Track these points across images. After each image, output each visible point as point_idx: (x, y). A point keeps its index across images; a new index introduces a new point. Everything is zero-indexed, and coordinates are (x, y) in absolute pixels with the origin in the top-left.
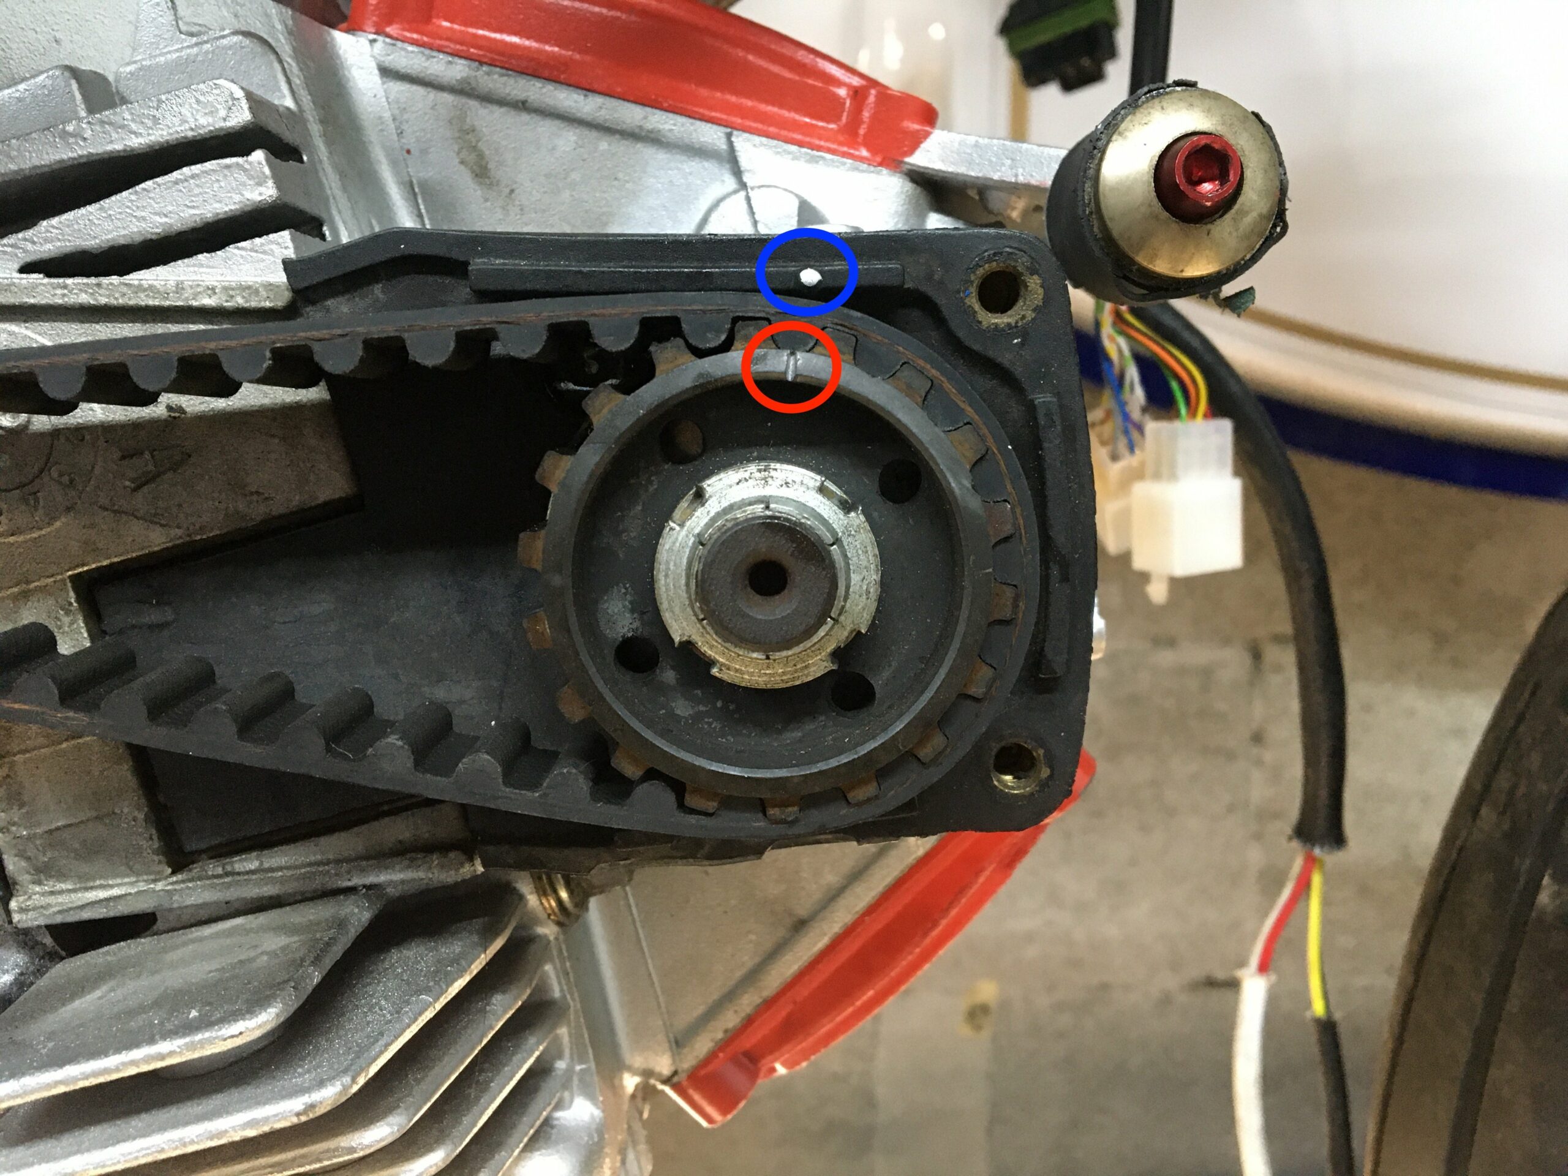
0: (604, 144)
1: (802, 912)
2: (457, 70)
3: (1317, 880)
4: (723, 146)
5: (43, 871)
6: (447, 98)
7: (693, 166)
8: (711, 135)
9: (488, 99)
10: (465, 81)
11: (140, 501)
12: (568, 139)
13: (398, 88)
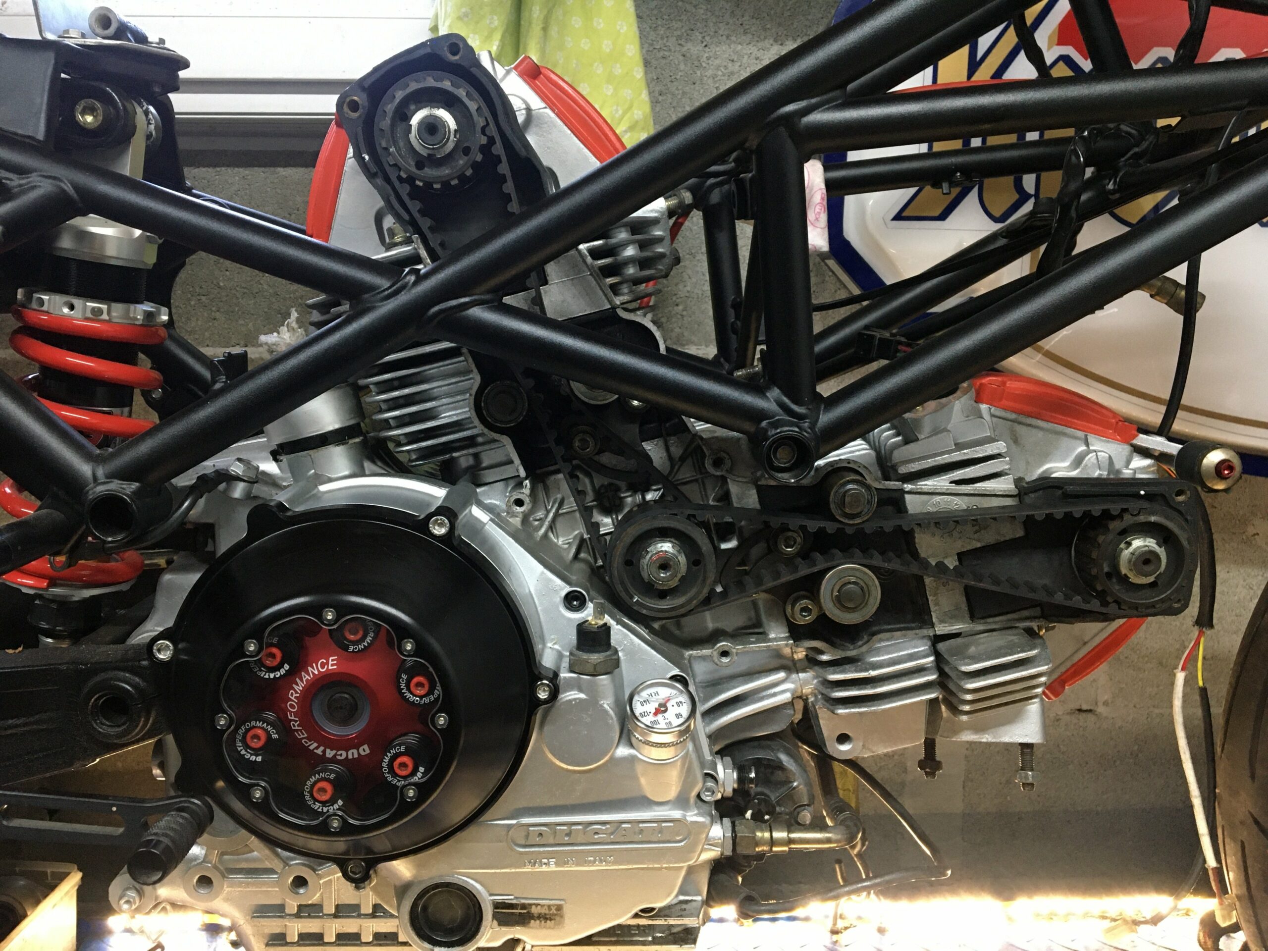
0: (1050, 436)
1: (1086, 640)
2: (1013, 416)
3: (1202, 640)
4: (1083, 437)
5: (942, 621)
6: (1009, 422)
7: (1073, 441)
8: (1080, 434)
9: (1020, 423)
10: (1016, 419)
11: (976, 536)
12: (1040, 434)
13: (995, 419)
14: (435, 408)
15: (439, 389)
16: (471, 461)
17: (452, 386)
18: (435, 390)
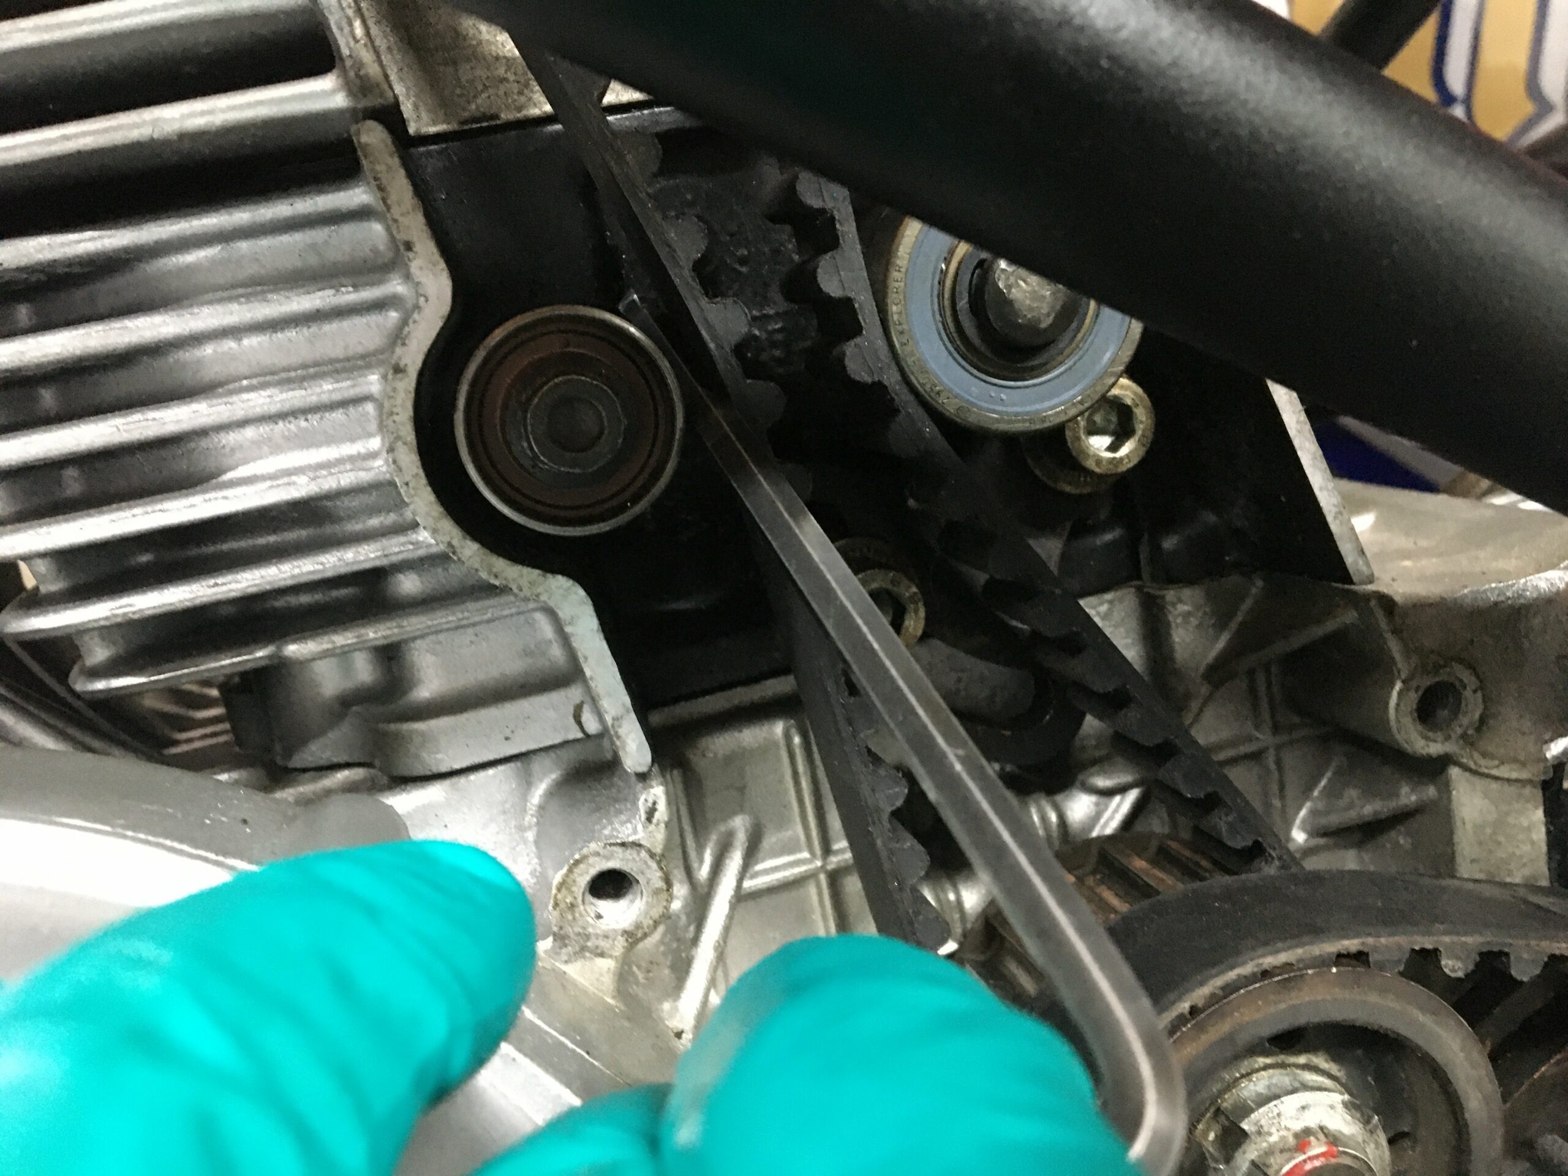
14: (202, 433)
15: (230, 344)
16: (364, 671)
17: (291, 334)
18: (208, 350)
